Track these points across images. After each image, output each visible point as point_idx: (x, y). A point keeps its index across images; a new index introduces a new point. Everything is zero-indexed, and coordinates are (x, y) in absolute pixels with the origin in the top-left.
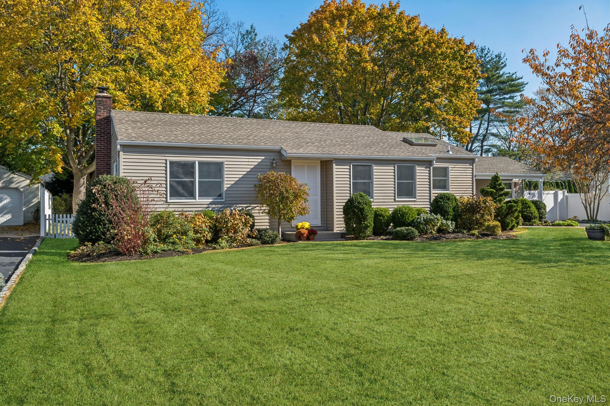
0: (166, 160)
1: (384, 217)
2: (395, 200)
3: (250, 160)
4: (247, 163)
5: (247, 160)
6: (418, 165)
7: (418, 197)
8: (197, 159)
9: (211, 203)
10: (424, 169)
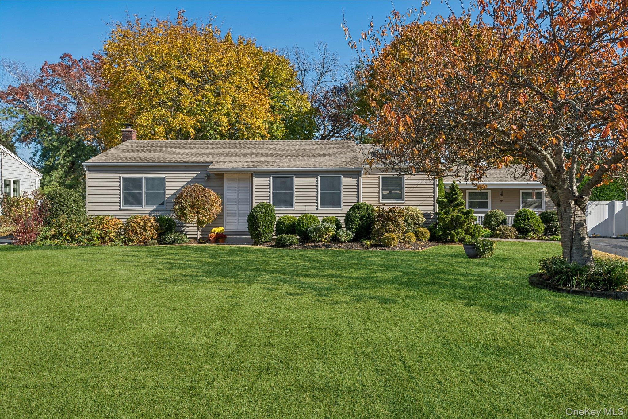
0: (120, 177)
1: (284, 225)
2: (317, 209)
3: (187, 175)
4: (185, 177)
5: (185, 175)
6: (345, 176)
7: (343, 207)
8: (143, 175)
9: (154, 211)
10: (351, 179)
